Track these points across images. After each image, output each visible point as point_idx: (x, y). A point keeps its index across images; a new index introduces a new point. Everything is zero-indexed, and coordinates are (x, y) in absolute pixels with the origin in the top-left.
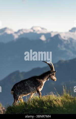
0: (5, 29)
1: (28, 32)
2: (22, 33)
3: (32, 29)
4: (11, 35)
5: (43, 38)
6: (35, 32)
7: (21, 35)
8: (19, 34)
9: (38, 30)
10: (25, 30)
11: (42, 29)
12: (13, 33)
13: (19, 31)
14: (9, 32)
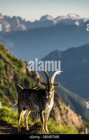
0: (47, 16)
1: (65, 18)
2: (60, 19)
3: (68, 16)
4: (51, 21)
5: (77, 23)
6: (70, 18)
7: (59, 21)
8: (58, 20)
9: (73, 16)
10: (63, 17)
11: (77, 16)
12: (52, 19)
13: (58, 18)
14: (50, 19)
